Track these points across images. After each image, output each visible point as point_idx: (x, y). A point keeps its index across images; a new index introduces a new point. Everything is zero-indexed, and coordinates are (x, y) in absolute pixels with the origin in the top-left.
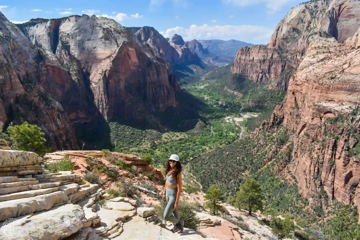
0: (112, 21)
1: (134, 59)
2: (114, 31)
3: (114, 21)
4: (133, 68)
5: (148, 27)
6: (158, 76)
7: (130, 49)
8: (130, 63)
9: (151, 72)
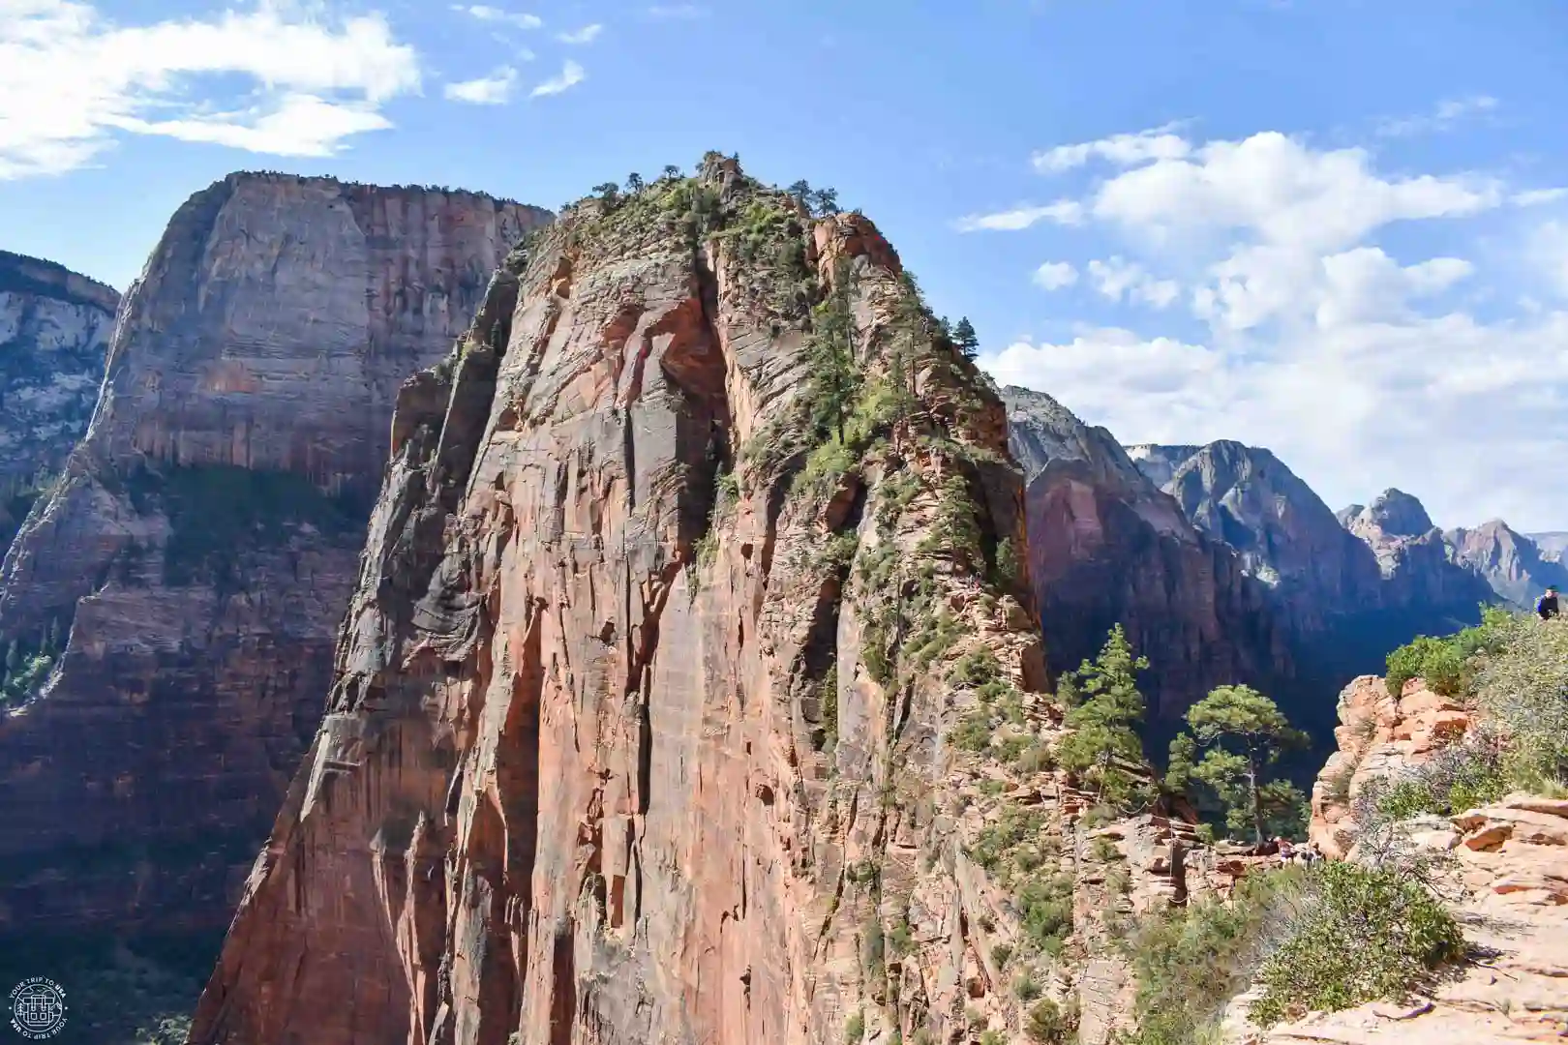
0: (1045, 400)
1: (1088, 522)
2: (1046, 431)
3: (1048, 397)
4: (1078, 553)
5: (1237, 445)
6: (1170, 589)
7: (1075, 486)
8: (1072, 534)
9: (1142, 571)
